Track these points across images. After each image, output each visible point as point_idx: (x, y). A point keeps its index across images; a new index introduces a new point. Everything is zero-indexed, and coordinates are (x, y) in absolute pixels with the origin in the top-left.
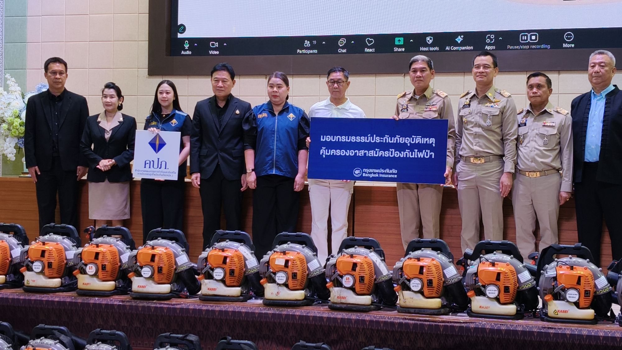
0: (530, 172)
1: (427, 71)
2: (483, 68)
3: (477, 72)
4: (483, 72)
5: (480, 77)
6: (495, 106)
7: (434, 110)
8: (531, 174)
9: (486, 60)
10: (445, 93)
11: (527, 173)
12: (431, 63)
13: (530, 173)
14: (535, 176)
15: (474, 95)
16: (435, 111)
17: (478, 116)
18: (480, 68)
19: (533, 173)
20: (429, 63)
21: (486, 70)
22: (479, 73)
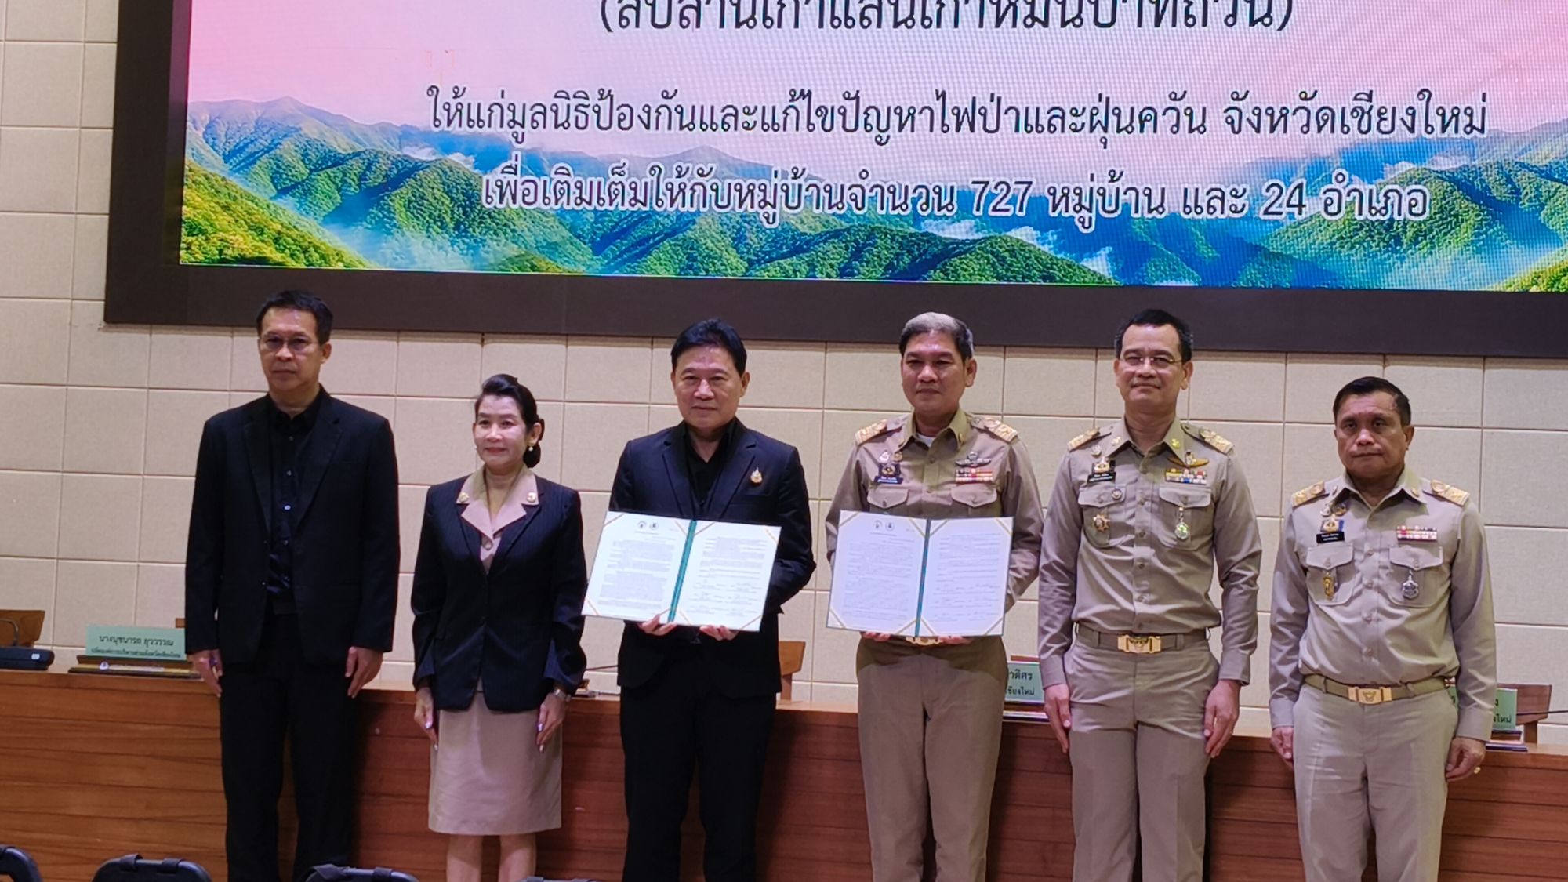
0: (1361, 686)
1: (953, 363)
2: (1152, 363)
3: (1133, 374)
4: (1151, 377)
5: (1143, 391)
6: (1195, 481)
7: (986, 479)
8: (1365, 694)
9: (1161, 340)
10: (1009, 429)
11: (1352, 690)
12: (966, 337)
13: (1361, 691)
14: (1377, 699)
15: (1126, 446)
16: (989, 483)
17: (1147, 509)
18: (1143, 363)
19: (1372, 690)
20: (962, 339)
21: (1161, 371)
22: (1140, 376)
